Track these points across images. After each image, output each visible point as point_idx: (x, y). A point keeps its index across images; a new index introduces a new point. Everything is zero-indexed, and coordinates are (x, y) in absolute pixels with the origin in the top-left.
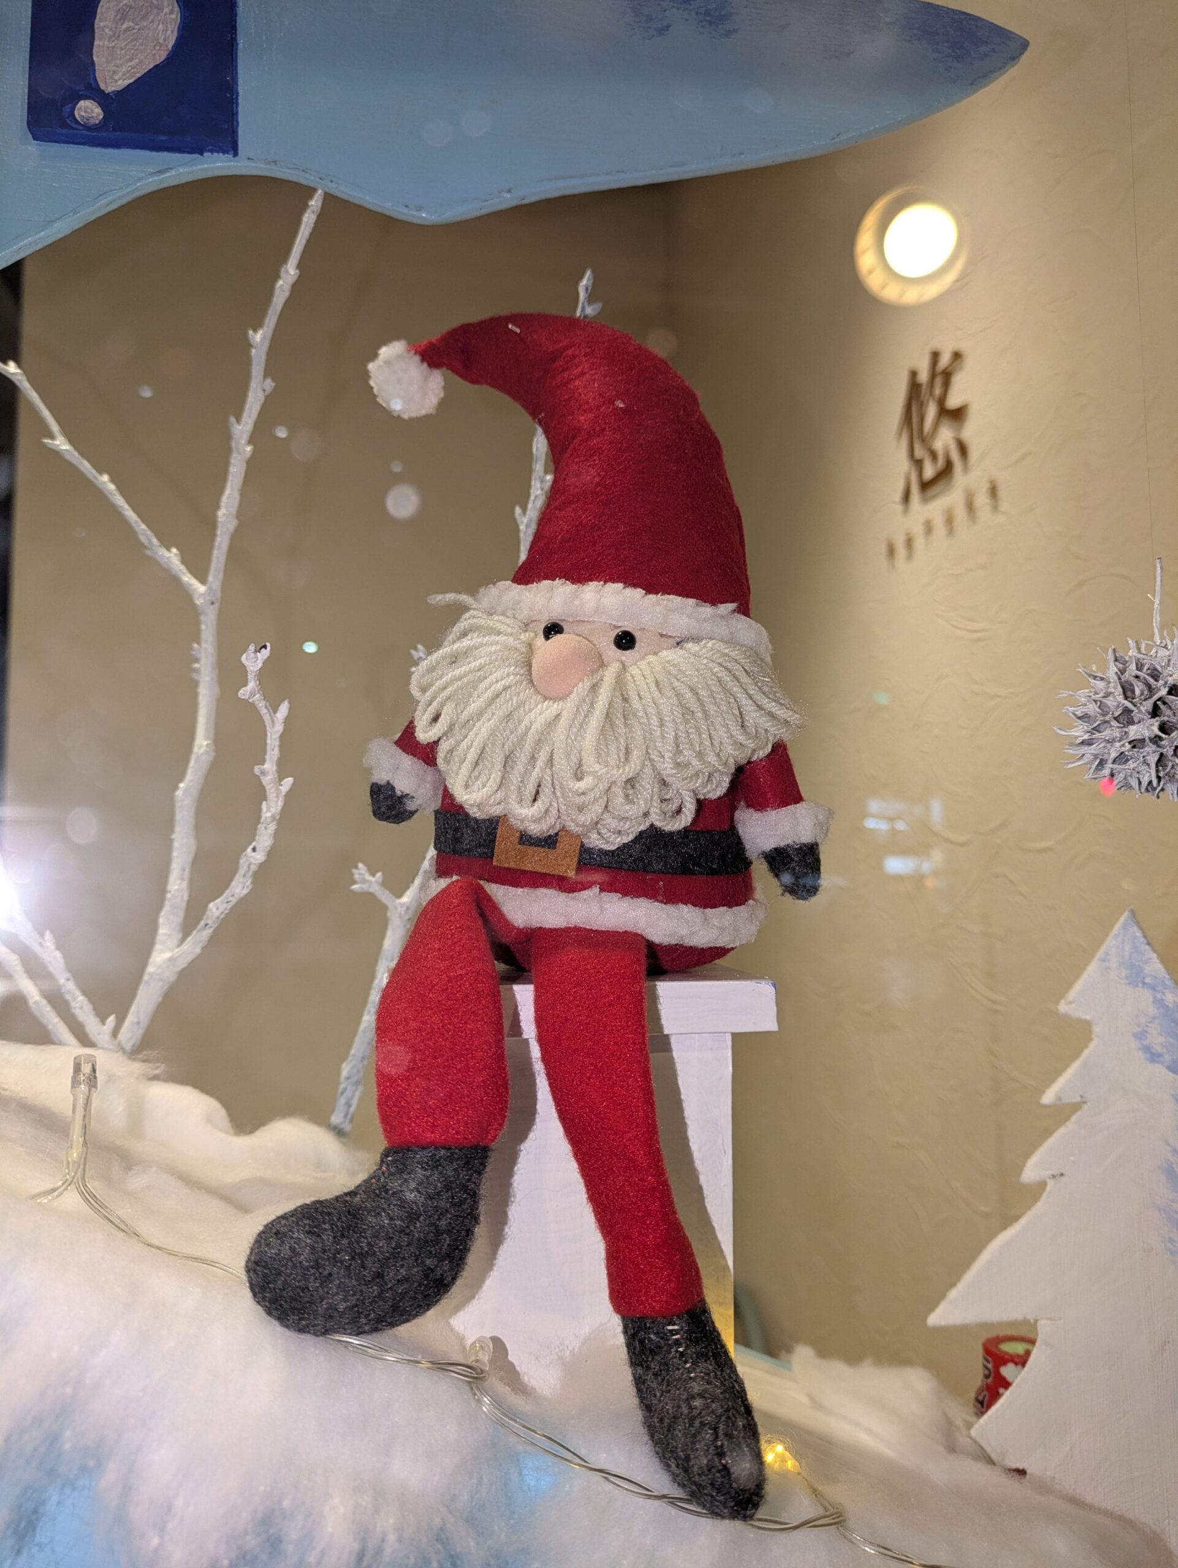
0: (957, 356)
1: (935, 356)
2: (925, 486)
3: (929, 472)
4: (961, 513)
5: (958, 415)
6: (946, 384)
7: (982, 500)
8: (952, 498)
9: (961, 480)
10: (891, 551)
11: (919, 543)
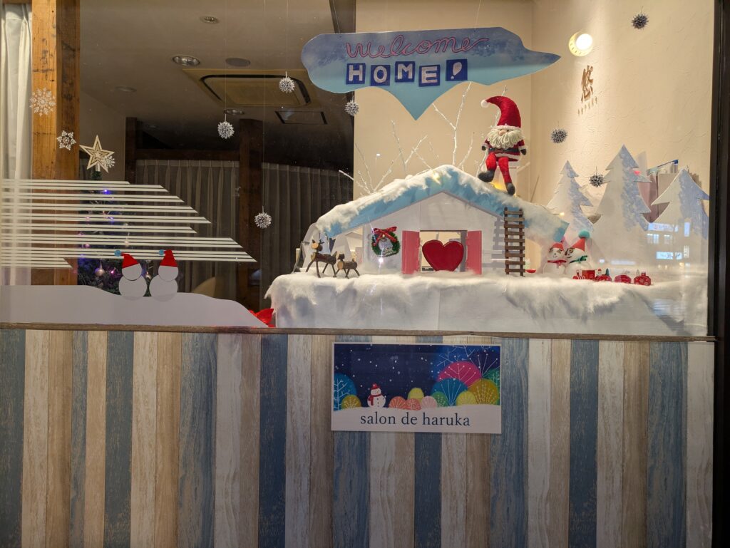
0: (592, 67)
1: (588, 66)
2: (585, 97)
3: (586, 94)
4: (591, 103)
5: (591, 81)
6: (590, 73)
7: (594, 101)
8: (589, 101)
9: (592, 96)
10: (579, 112)
11: (584, 110)
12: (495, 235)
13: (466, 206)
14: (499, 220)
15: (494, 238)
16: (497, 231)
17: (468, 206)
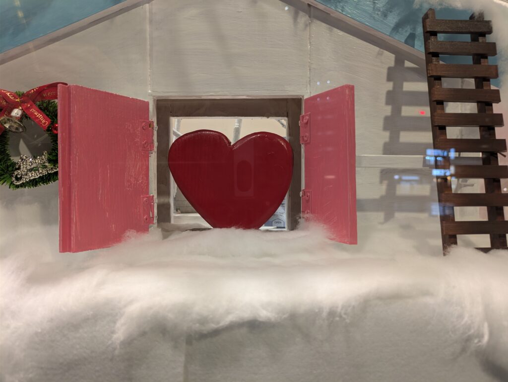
12: (388, 110)
13: (295, 18)
14: (399, 61)
15: (386, 119)
16: (394, 98)
17: (303, 18)
